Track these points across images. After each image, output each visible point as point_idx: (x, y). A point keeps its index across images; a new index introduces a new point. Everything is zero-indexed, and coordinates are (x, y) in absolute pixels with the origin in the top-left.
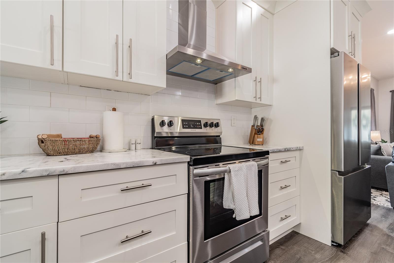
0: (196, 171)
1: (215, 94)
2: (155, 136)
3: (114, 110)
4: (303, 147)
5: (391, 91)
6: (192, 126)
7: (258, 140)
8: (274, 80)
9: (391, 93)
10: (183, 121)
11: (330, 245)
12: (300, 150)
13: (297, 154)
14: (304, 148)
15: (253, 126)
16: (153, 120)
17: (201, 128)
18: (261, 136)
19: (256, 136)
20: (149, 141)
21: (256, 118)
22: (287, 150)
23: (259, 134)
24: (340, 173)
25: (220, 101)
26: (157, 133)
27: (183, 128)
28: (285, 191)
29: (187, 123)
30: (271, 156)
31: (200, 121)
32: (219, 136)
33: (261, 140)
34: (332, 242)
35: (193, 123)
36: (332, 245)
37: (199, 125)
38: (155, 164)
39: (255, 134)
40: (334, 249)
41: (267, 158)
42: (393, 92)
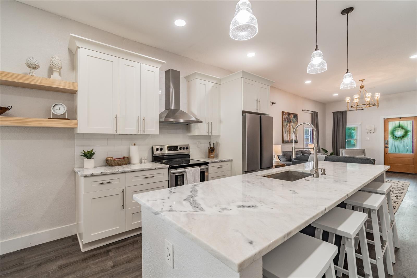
0: (171, 171)
1: (187, 131)
2: (154, 155)
3: (135, 145)
4: (232, 159)
6: (173, 150)
7: (211, 155)
8: (221, 122)
9: (333, 114)
10: (168, 147)
12: (231, 161)
13: (229, 163)
15: (209, 148)
16: (152, 148)
17: (178, 150)
18: (213, 153)
19: (210, 153)
20: (150, 158)
21: (210, 143)
22: (221, 161)
23: (212, 152)
24: (246, 172)
25: (189, 134)
26: (155, 154)
27: (168, 151)
29: (170, 148)
31: (177, 147)
32: (189, 154)
33: (213, 155)
35: (173, 148)
37: (177, 149)
38: (156, 169)
41: (208, 165)
42: (335, 113)
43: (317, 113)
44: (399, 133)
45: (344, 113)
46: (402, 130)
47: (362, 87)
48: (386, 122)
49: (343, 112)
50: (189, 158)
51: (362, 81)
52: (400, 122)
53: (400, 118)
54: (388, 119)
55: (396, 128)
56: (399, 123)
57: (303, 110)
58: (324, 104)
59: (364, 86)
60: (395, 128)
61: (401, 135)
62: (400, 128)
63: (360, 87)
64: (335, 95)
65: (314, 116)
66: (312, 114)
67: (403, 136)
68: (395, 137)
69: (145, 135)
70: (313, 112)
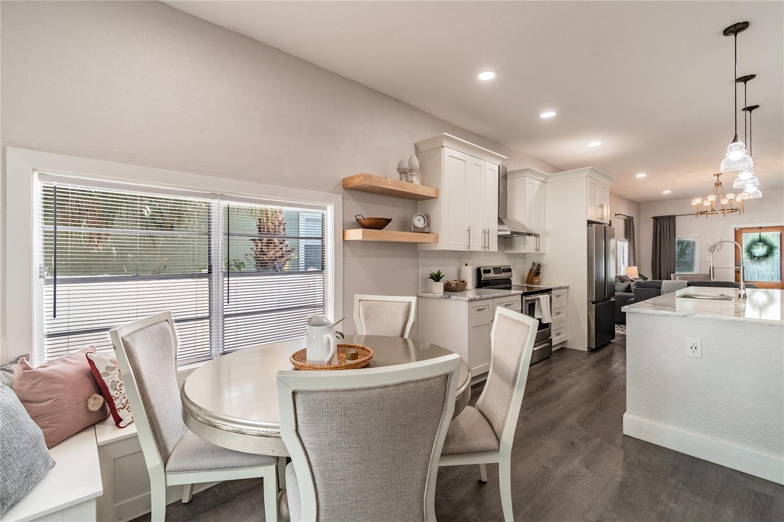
0: (527, 298)
1: (505, 245)
2: (482, 279)
3: (466, 265)
5: (652, 218)
6: (498, 272)
7: (536, 281)
8: (546, 234)
10: (493, 269)
11: (587, 350)
12: (567, 288)
13: (565, 291)
14: (570, 287)
15: (531, 270)
16: (479, 269)
17: (502, 273)
18: (538, 277)
19: (534, 277)
20: (476, 283)
21: (534, 263)
22: (560, 288)
24: (593, 303)
25: (511, 252)
26: (484, 278)
27: (494, 274)
28: (558, 316)
29: (495, 270)
30: (553, 292)
31: (500, 268)
32: (511, 278)
33: (538, 281)
34: (588, 348)
35: (498, 270)
36: (588, 351)
39: (534, 276)
40: (589, 352)
41: (551, 293)
42: (656, 219)
43: (633, 218)
44: (760, 250)
45: (672, 219)
46: (764, 246)
47: (718, 184)
48: (738, 233)
49: (669, 217)
50: (511, 284)
51: (718, 176)
52: (762, 233)
53: (760, 228)
54: (742, 228)
55: (756, 243)
56: (760, 235)
57: (616, 215)
58: (639, 204)
59: (721, 183)
60: (754, 243)
61: (762, 255)
62: (762, 243)
63: (715, 184)
64: (667, 192)
65: (629, 224)
66: (626, 221)
67: (766, 256)
68: (752, 257)
69: (490, 252)
70: (628, 217)
